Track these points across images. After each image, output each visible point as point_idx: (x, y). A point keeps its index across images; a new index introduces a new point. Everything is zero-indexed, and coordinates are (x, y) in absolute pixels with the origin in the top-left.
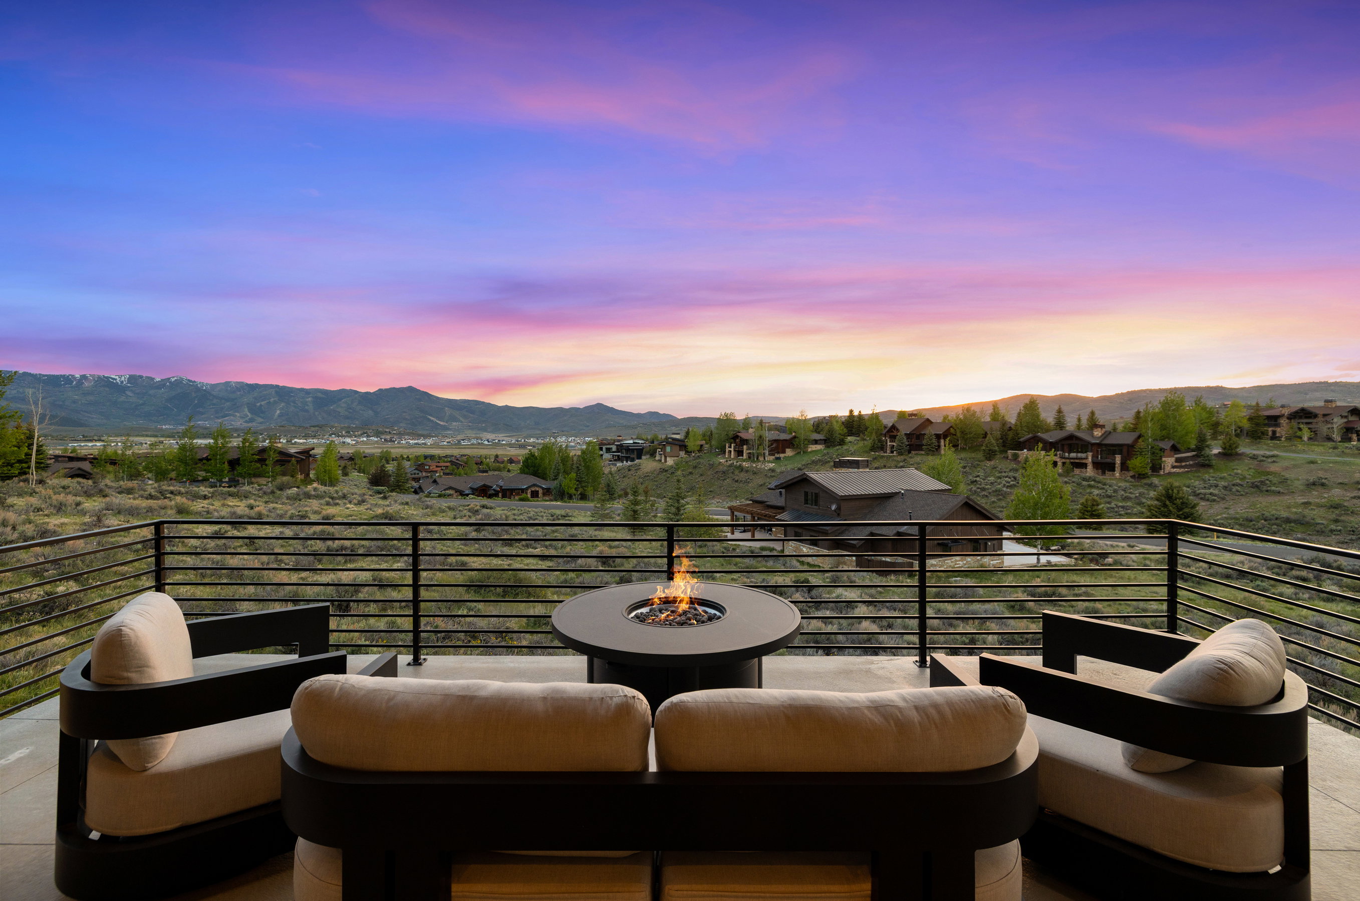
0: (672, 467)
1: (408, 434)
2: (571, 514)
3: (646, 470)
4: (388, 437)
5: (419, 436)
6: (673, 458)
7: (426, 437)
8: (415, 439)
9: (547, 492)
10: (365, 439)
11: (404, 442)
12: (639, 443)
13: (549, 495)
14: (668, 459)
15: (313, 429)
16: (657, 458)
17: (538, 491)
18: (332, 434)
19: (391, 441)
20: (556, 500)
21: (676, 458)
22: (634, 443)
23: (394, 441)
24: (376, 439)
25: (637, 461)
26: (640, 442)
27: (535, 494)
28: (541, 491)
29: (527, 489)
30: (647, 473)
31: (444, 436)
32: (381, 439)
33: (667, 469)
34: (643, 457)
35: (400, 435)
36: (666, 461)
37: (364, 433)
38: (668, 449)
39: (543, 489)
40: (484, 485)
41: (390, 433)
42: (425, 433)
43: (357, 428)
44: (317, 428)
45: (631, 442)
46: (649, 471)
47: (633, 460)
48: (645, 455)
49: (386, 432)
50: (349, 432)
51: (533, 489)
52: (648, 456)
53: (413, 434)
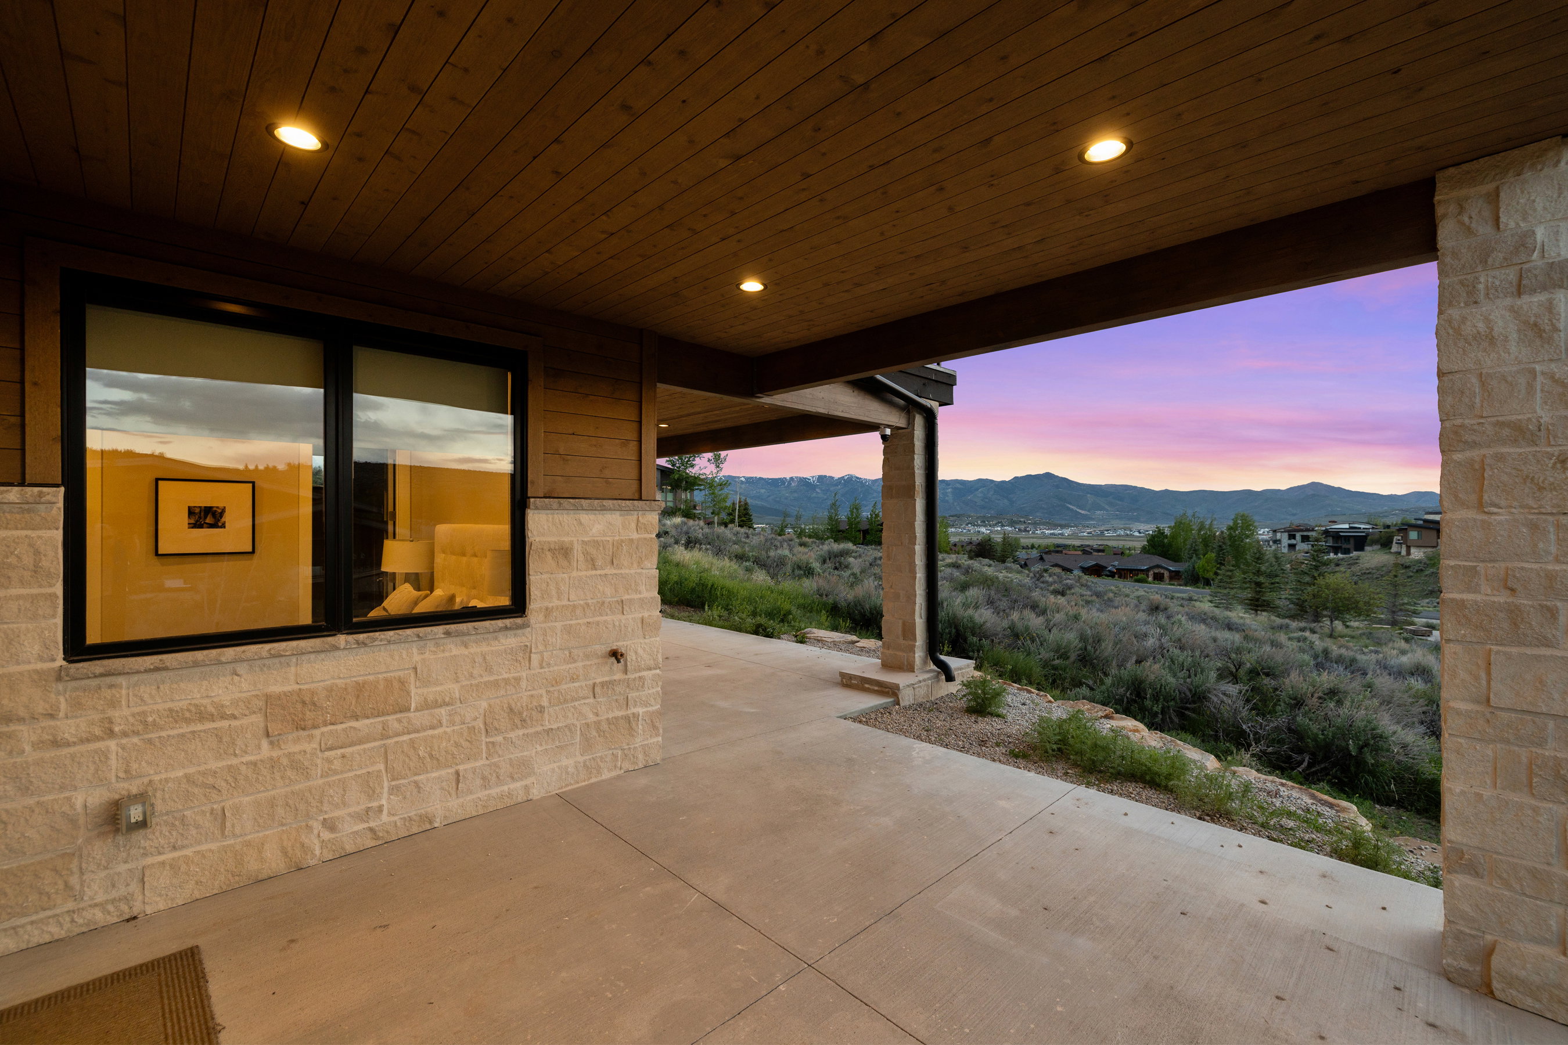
0: (1419, 561)
1: (1044, 524)
2: (1195, 598)
3: (1367, 565)
4: (1022, 527)
5: (1055, 526)
6: (1423, 550)
7: (1063, 527)
8: (1052, 529)
9: (1175, 576)
10: (999, 529)
11: (1038, 532)
12: (1360, 528)
13: (1179, 579)
14: (1413, 550)
15: (952, 518)
16: (1395, 548)
17: (1163, 574)
18: (969, 523)
19: (1025, 530)
20: (1186, 585)
21: (1430, 550)
22: (1351, 528)
23: (1028, 531)
24: (1010, 529)
25: (1355, 554)
26: (1362, 526)
27: (1159, 578)
28: (1166, 574)
29: (1148, 570)
30: (1367, 569)
31: (1084, 526)
32: (1015, 528)
33: (1408, 564)
34: (1367, 548)
35: (1035, 524)
36: (1408, 553)
37: (999, 523)
38: (1413, 535)
39: (1170, 571)
40: (1097, 565)
41: (1024, 522)
42: (1063, 522)
43: (992, 518)
44: (955, 518)
45: (1347, 526)
46: (1373, 566)
47: (1347, 551)
48: (1371, 545)
49: (1020, 521)
50: (984, 522)
51: (1156, 571)
52: (1377, 547)
53: (1050, 523)
